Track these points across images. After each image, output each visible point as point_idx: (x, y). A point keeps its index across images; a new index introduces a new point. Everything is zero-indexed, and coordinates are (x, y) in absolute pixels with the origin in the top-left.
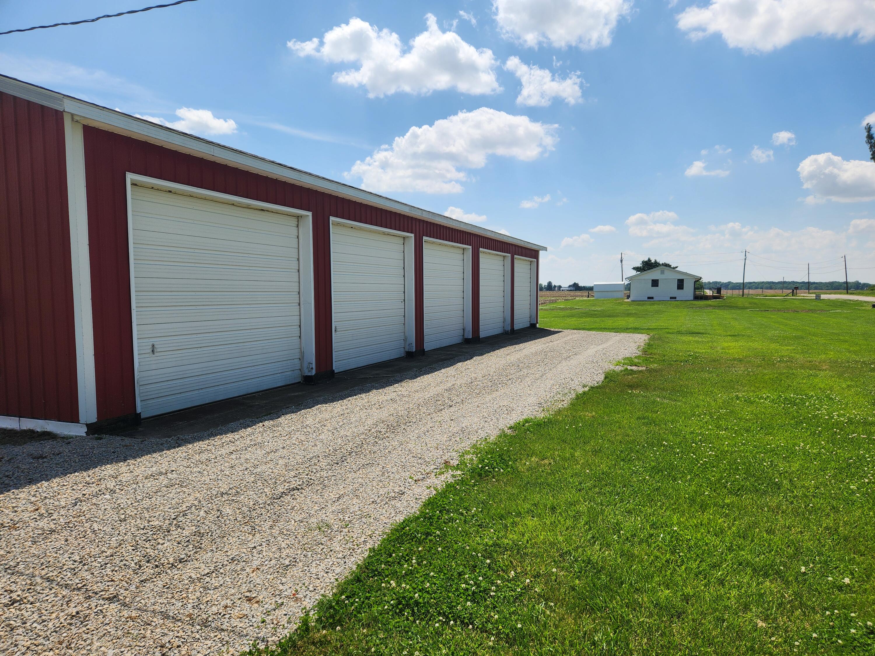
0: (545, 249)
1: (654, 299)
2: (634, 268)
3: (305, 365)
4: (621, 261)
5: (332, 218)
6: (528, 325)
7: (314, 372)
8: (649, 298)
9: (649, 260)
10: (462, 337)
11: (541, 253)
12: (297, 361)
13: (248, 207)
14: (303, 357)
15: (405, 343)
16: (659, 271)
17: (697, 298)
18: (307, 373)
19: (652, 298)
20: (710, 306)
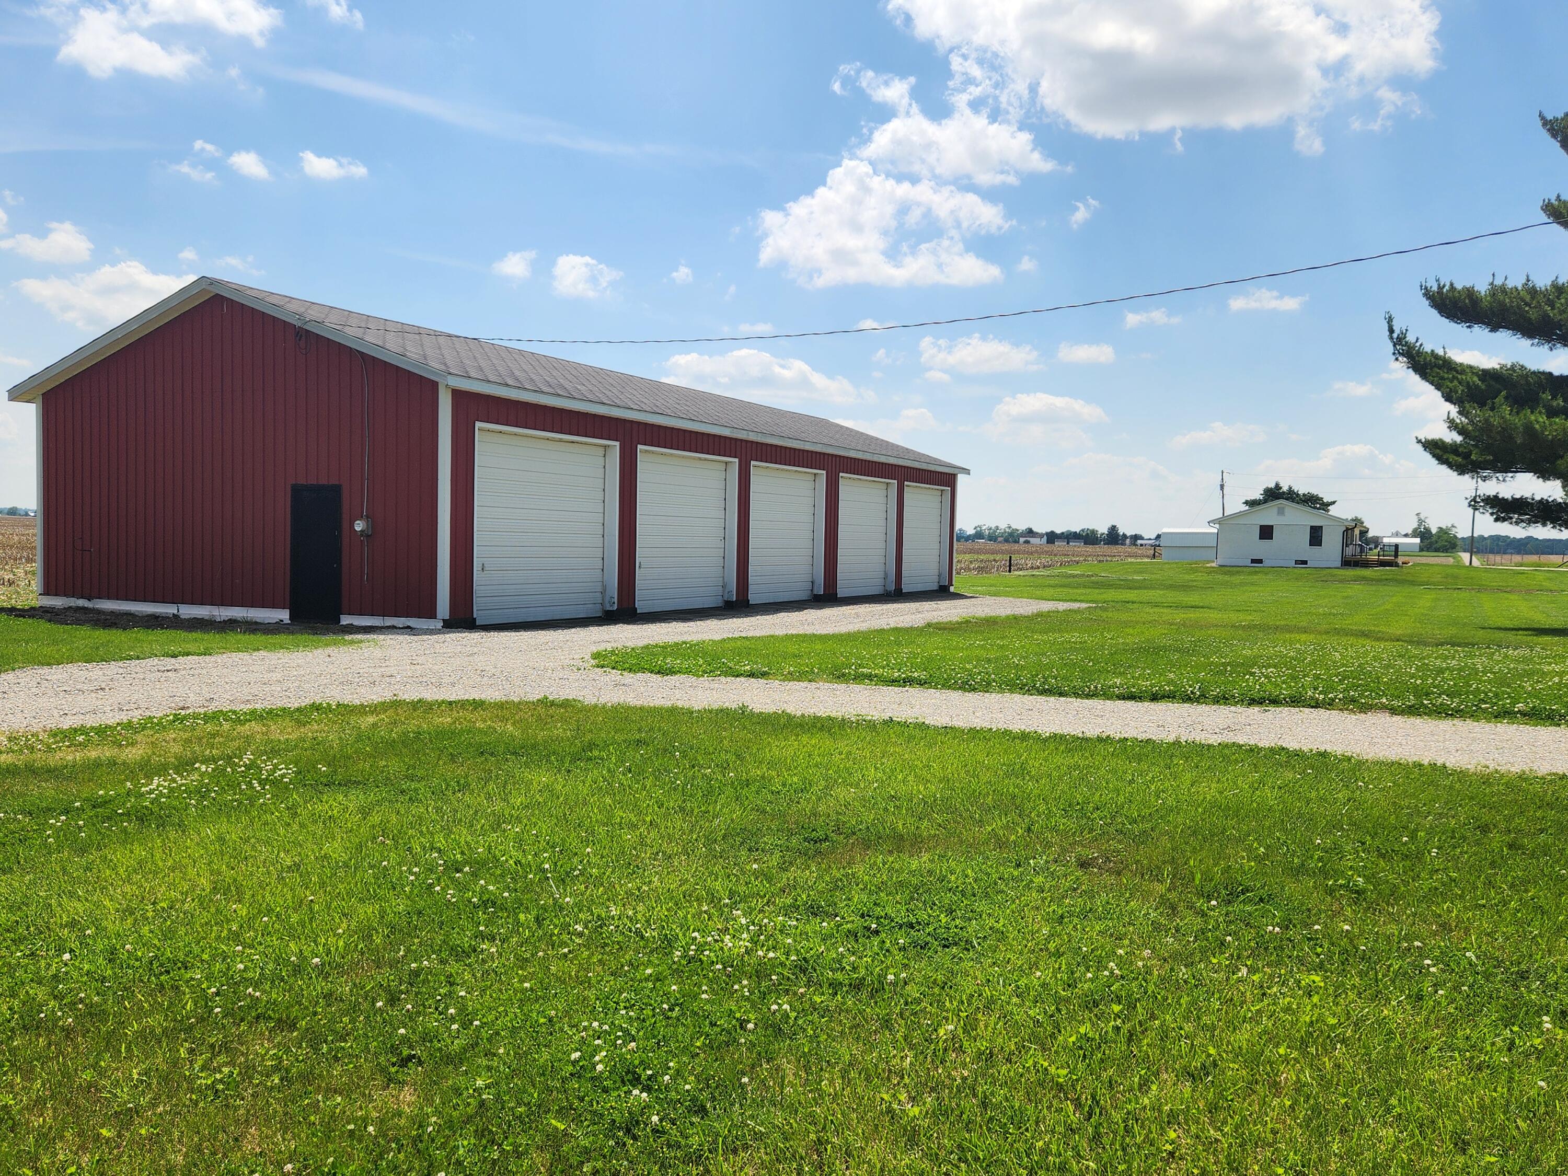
0: (967, 471)
1: (1265, 564)
2: (1246, 503)
3: (607, 599)
4: (1222, 487)
5: (639, 447)
6: (935, 587)
7: (615, 607)
8: (1253, 561)
9: (1278, 487)
10: (809, 592)
11: (961, 479)
12: (599, 595)
13: (561, 440)
14: (605, 591)
15: (724, 591)
16: (1275, 510)
17: (1347, 563)
18: (609, 608)
19: (1260, 561)
20: (1364, 579)
